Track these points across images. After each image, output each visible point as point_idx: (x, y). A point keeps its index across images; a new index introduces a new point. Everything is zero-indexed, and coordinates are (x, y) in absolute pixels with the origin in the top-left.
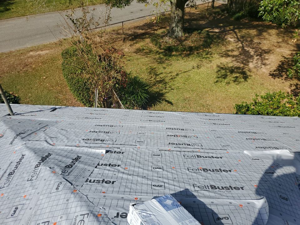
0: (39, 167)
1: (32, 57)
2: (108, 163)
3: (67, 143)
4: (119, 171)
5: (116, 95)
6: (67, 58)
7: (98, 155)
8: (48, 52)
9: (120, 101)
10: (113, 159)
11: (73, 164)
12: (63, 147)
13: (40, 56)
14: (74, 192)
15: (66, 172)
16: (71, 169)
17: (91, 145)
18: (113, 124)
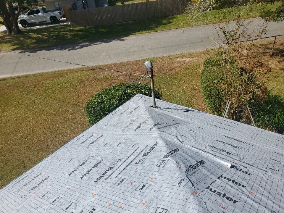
0: (168, 157)
1: (178, 62)
2: (232, 179)
3: (194, 145)
4: (243, 192)
5: (249, 110)
6: (208, 67)
7: (222, 166)
8: (191, 59)
9: (252, 118)
10: (238, 176)
11: (197, 166)
12: (191, 147)
13: (184, 62)
14: (194, 193)
15: (190, 171)
16: (195, 170)
17: (217, 154)
18: (242, 140)
